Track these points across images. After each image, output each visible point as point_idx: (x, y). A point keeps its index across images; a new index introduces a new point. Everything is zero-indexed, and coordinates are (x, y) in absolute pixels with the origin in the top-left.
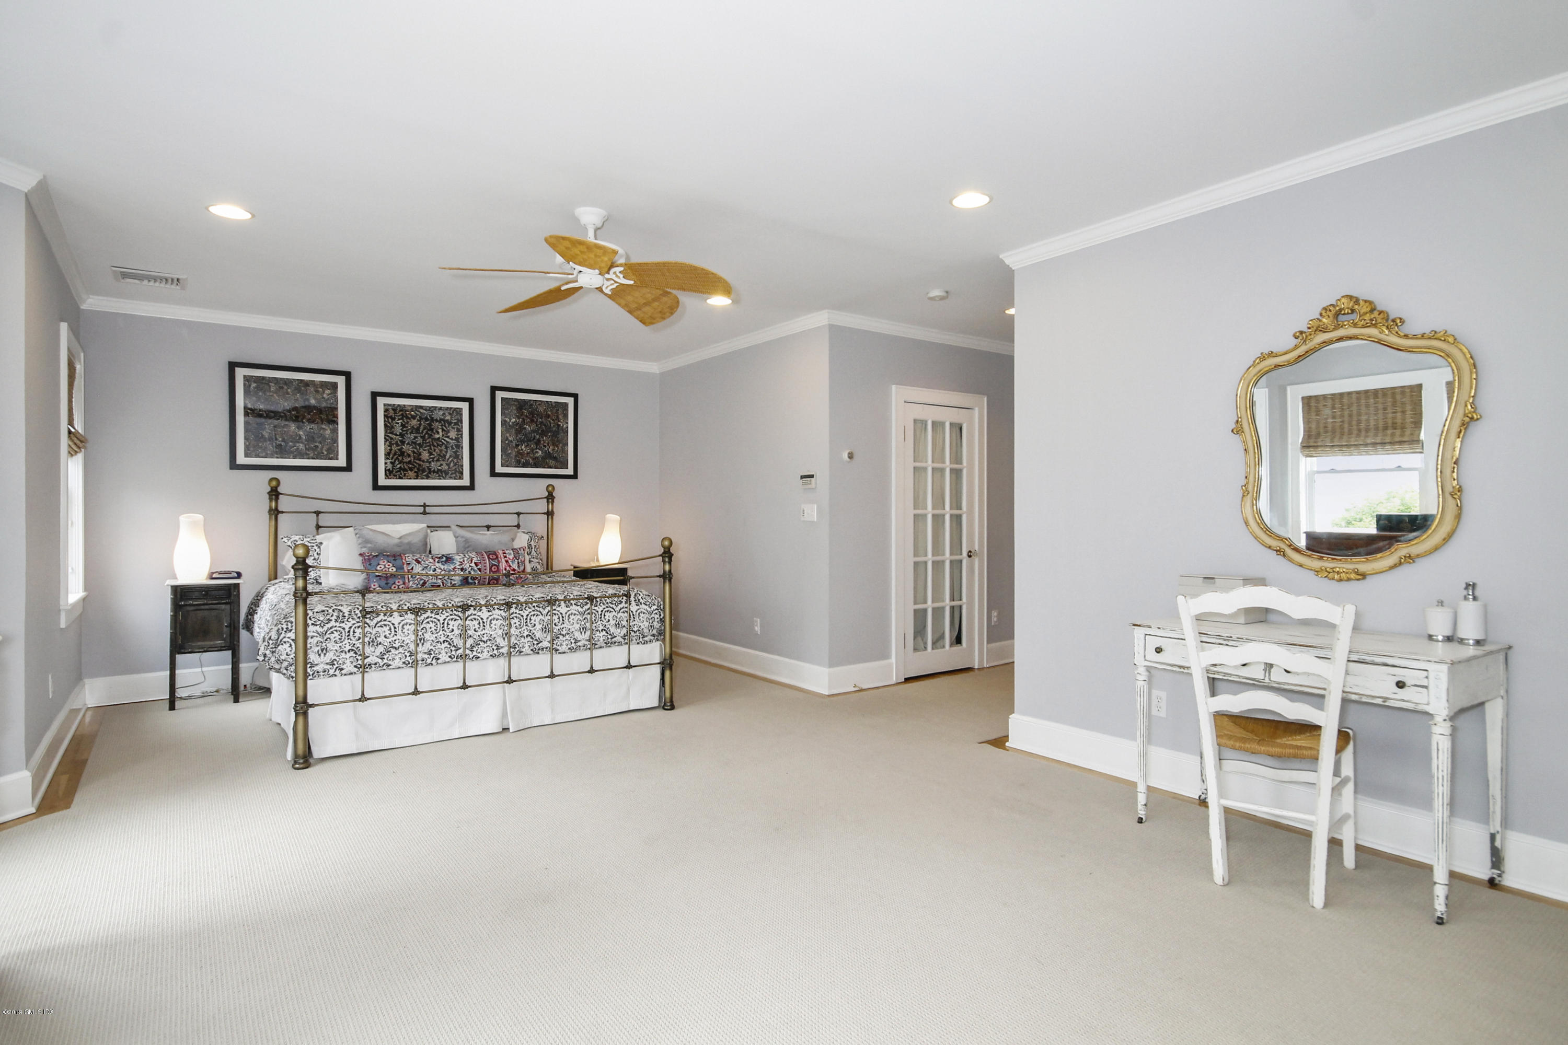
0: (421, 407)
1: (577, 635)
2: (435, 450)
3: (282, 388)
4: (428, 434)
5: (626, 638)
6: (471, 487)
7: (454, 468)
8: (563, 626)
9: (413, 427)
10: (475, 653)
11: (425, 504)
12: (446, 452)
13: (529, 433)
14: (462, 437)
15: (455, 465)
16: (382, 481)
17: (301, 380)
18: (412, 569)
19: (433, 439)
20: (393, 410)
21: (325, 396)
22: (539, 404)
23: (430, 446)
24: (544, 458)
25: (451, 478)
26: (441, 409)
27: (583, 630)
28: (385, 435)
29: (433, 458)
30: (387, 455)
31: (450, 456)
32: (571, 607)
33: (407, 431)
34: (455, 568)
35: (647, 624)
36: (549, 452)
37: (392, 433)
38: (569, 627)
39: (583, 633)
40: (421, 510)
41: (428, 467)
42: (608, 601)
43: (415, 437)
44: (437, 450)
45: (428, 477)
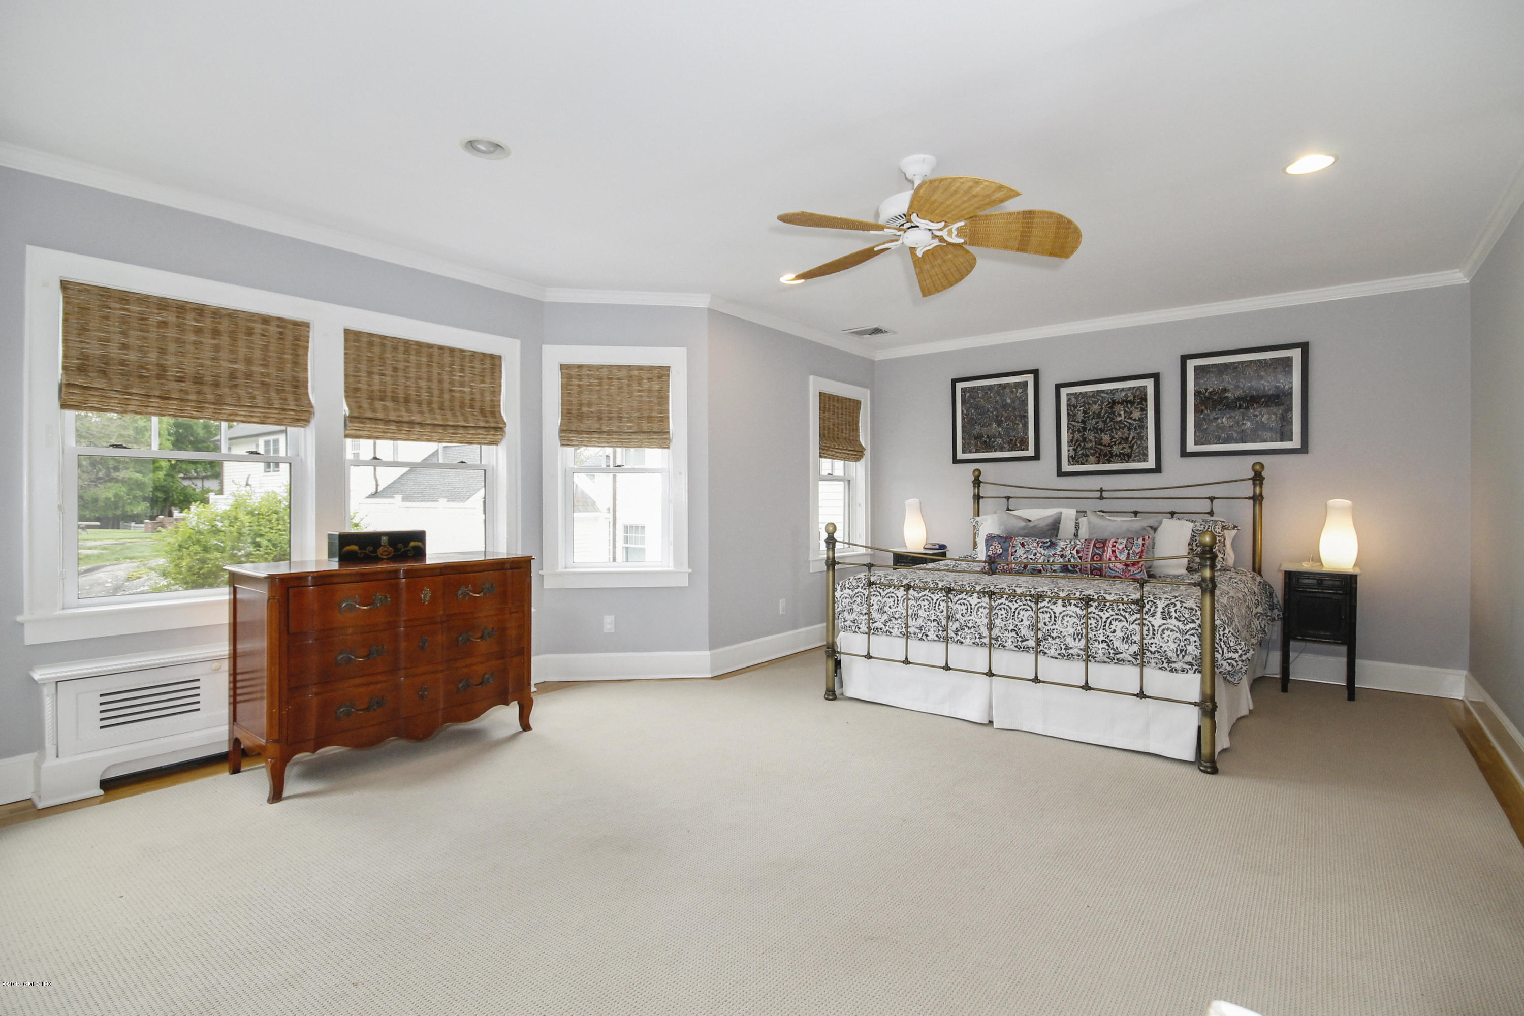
0: (1103, 391)
1: (1070, 641)
2: (1116, 434)
3: (987, 393)
4: (1110, 417)
5: (1139, 657)
6: (1158, 469)
7: (1137, 451)
8: (1054, 627)
9: (1094, 412)
10: (959, 637)
11: (1101, 488)
12: (1129, 434)
13: (1233, 402)
14: (1146, 417)
15: (1139, 447)
16: (1066, 467)
17: (1000, 384)
18: (1015, 551)
19: (1114, 422)
20: (1076, 398)
21: (1018, 394)
22: (1247, 366)
23: (1111, 430)
24: (1254, 431)
25: (1134, 461)
26: (1123, 390)
27: (1077, 636)
28: (1068, 424)
29: (1115, 442)
30: (1070, 442)
31: (1133, 438)
32: (1069, 607)
33: (1088, 417)
34: (1055, 554)
35: (1174, 646)
36: (1261, 422)
37: (1074, 421)
38: (1061, 630)
39: (1077, 640)
40: (1098, 494)
41: (1110, 451)
42: (1121, 607)
43: (1097, 423)
44: (1119, 433)
45: (1109, 462)
